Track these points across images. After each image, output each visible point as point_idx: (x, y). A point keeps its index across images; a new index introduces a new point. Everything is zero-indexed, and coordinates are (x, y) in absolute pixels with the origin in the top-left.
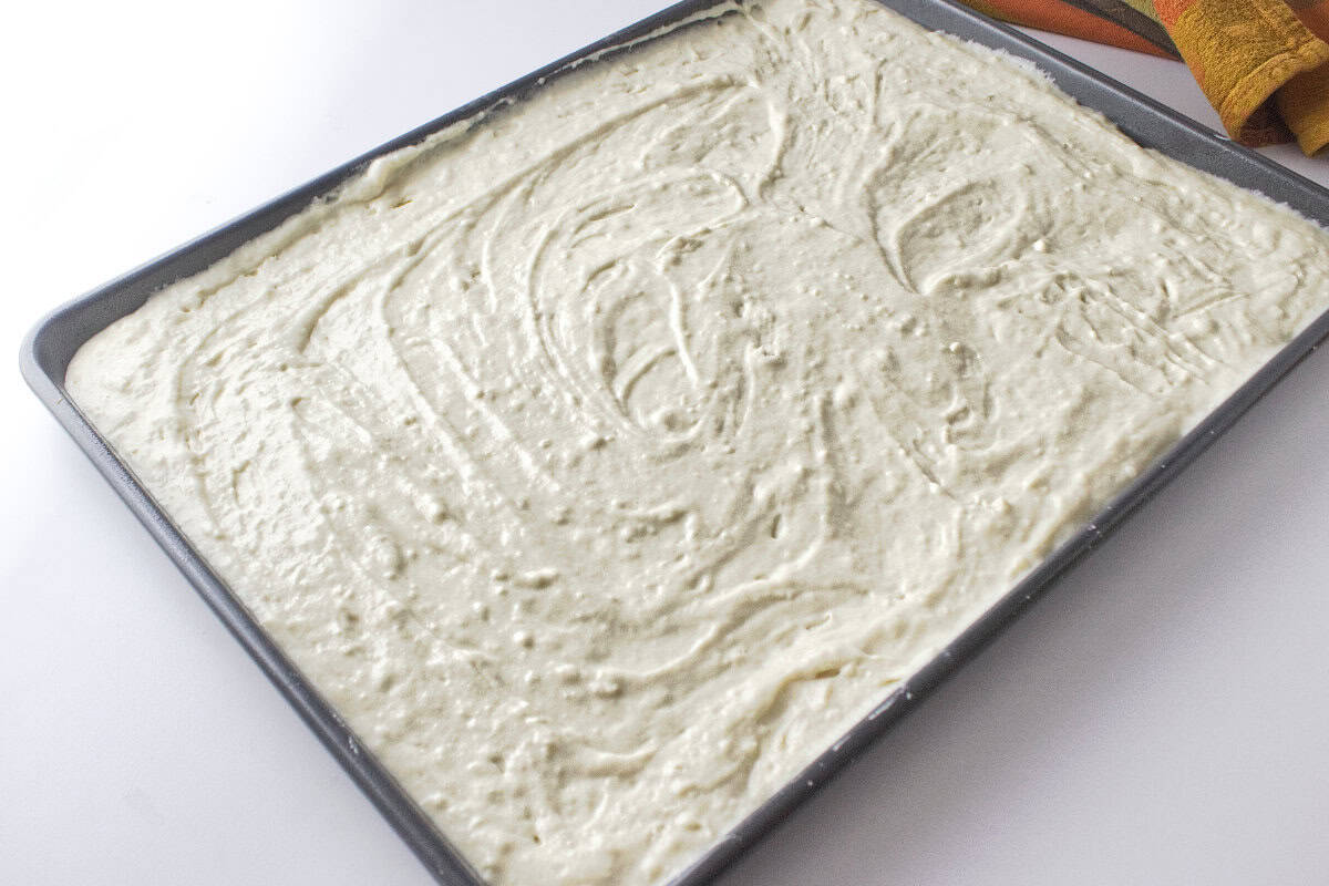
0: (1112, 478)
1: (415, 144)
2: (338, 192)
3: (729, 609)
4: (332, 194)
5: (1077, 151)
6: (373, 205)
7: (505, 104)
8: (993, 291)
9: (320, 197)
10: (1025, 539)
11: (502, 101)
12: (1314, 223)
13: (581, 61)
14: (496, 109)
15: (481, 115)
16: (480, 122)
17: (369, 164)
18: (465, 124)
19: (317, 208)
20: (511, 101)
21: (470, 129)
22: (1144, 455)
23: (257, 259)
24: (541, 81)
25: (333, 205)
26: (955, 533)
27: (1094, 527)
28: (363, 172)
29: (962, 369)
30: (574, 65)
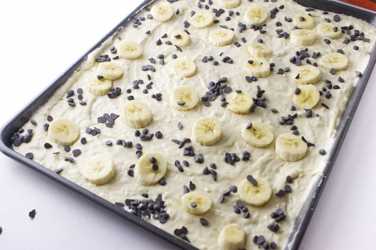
0: (343, 102)
1: (99, 47)
2: (80, 67)
3: (259, 166)
4: (79, 68)
5: (289, 12)
6: (92, 69)
7: (121, 29)
8: (286, 56)
9: (75, 70)
10: (328, 125)
11: (119, 28)
12: (360, 20)
13: (138, 11)
14: (119, 31)
15: (115, 34)
16: (115, 36)
17: (87, 56)
18: (111, 37)
19: (76, 73)
20: (122, 28)
21: (113, 39)
22: (347, 94)
23: (62, 94)
24: (129, 19)
25: (80, 71)
26: (309, 129)
27: (349, 117)
28: (86, 59)
29: (288, 81)
30: (137, 12)
